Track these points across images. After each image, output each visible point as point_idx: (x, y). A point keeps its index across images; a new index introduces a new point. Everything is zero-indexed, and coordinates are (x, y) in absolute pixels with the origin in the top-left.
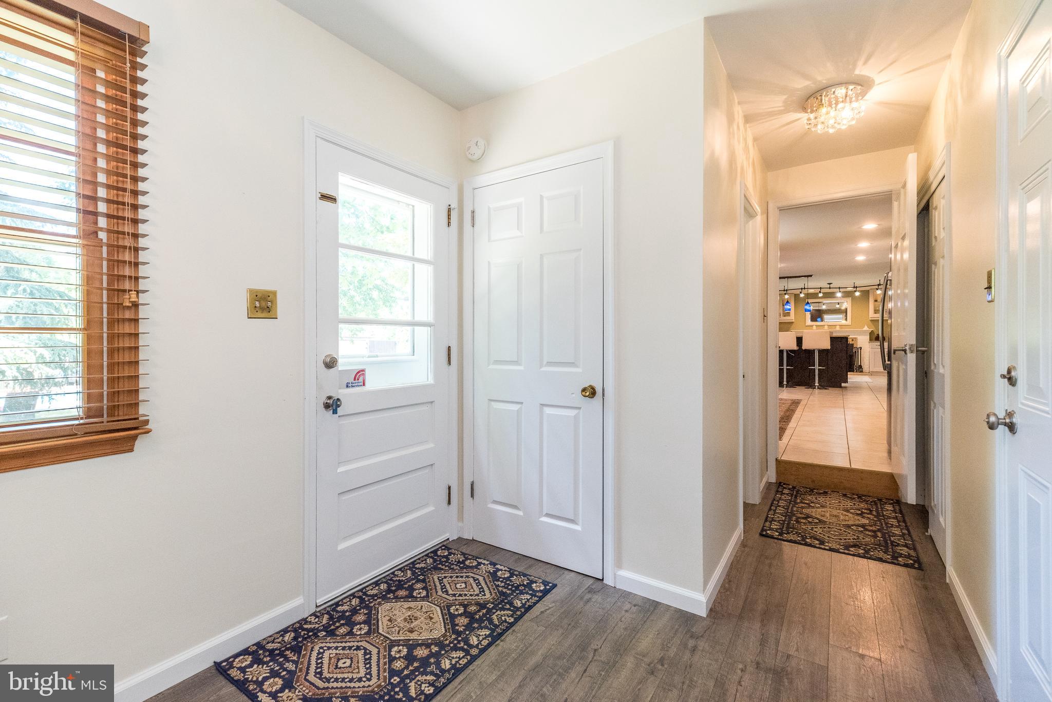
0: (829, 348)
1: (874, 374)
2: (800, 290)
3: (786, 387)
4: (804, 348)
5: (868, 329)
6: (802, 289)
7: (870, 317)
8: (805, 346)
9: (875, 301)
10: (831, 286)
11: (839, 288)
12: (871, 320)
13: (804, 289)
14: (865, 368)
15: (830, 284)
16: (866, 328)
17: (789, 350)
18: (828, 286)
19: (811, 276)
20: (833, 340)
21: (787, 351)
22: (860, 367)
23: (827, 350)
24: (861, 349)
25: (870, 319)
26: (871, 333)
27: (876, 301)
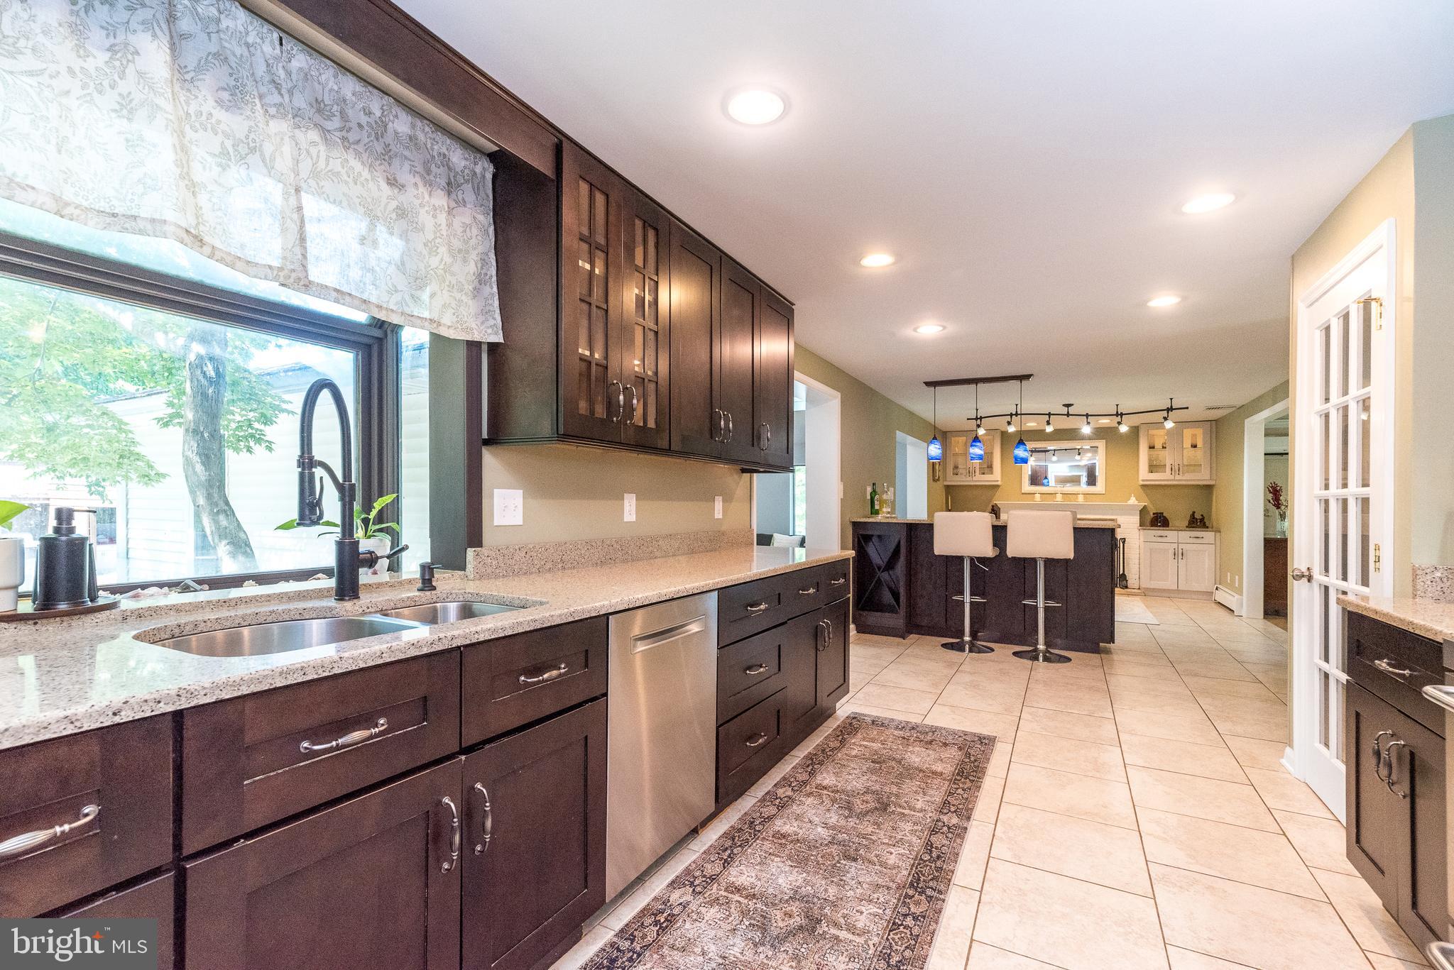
0: (1071, 556)
1: (1150, 593)
2: (1008, 418)
3: (971, 651)
4: (1011, 552)
5: (1136, 503)
6: (1011, 415)
7: (1141, 478)
8: (1015, 548)
9: (1150, 448)
10: (1072, 410)
11: (1087, 415)
12: (1143, 486)
13: (1016, 414)
14: (1132, 580)
15: (1068, 406)
16: (1133, 501)
17: (977, 558)
18: (1065, 410)
19: (1028, 377)
20: (1080, 534)
21: (972, 559)
22: (1123, 577)
23: (1067, 561)
24: (1124, 543)
25: (1142, 483)
26: (1143, 512)
27: (1152, 447)
